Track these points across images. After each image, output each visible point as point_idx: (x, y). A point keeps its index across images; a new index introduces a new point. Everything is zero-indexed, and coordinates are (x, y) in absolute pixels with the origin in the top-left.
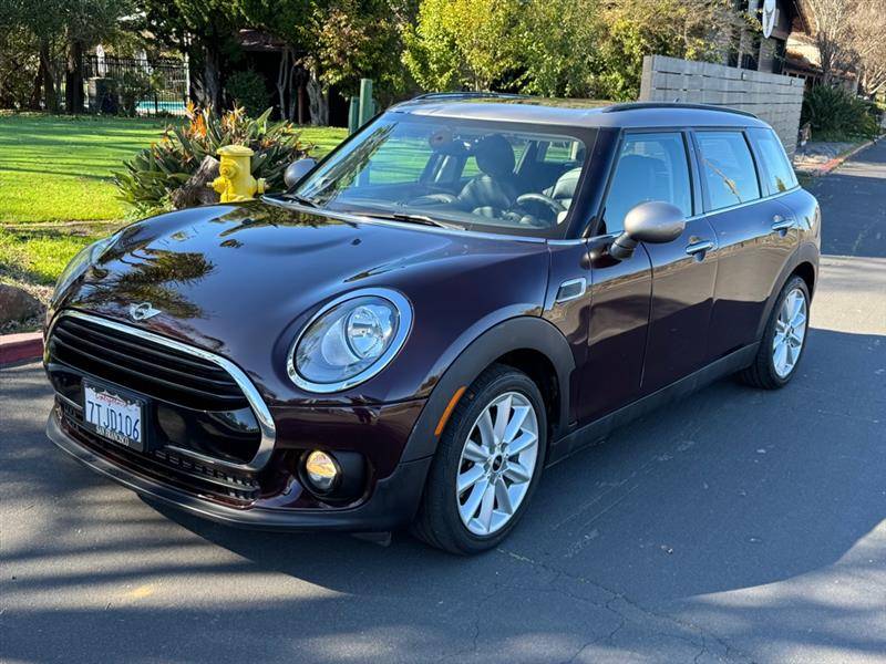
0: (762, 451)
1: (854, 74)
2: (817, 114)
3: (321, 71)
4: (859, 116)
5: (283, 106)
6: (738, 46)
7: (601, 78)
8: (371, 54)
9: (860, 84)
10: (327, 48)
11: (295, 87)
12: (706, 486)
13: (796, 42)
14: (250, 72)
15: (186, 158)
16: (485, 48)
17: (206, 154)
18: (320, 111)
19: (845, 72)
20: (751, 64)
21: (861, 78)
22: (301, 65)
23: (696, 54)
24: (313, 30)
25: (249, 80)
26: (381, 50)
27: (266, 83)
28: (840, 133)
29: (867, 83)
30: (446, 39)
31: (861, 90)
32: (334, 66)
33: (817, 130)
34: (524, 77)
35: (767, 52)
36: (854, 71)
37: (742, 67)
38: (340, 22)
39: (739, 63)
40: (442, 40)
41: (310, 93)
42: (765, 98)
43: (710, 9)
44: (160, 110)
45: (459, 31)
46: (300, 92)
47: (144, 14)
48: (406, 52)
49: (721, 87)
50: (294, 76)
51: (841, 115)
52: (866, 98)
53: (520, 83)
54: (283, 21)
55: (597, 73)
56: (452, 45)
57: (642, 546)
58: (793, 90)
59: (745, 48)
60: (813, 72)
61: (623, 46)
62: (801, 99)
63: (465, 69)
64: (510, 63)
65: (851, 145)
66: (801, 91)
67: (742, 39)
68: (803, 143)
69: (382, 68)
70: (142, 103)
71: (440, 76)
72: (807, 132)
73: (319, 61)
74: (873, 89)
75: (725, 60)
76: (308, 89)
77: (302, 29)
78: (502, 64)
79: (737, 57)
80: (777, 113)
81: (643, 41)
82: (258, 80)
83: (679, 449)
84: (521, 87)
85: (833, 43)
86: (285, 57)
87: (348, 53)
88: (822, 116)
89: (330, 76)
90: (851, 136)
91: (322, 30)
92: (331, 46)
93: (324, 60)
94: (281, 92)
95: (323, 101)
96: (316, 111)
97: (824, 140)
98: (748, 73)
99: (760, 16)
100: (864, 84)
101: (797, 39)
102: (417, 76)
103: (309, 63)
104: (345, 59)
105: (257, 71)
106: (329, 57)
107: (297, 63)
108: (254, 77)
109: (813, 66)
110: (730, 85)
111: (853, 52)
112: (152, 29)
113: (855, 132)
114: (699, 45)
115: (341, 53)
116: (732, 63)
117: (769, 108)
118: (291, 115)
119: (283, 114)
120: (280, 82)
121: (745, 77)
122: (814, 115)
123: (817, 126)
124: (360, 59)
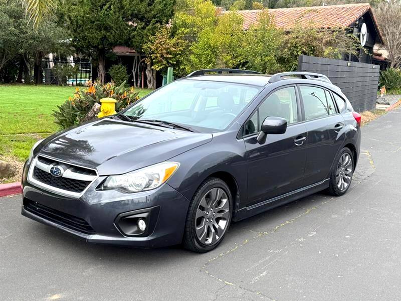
0: (348, 237)
3: (152, 64)
5: (135, 81)
6: (349, 50)
8: (176, 56)
10: (155, 54)
11: (141, 72)
12: (320, 252)
13: (377, 48)
14: (120, 65)
15: (86, 104)
17: (96, 102)
18: (152, 82)
20: (354, 59)
22: (143, 62)
25: (119, 69)
26: (180, 55)
27: (127, 69)
28: (400, 91)
32: (159, 62)
33: (389, 89)
35: (363, 53)
37: (351, 60)
38: (161, 42)
39: (350, 58)
41: (147, 75)
42: (361, 75)
43: (335, 33)
44: (78, 82)
46: (142, 74)
47: (71, 39)
49: (337, 69)
50: (140, 67)
54: (135, 42)
57: (287, 279)
58: (374, 70)
60: (386, 62)
62: (378, 75)
66: (378, 71)
68: (382, 95)
69: (181, 63)
70: (70, 80)
72: (383, 90)
73: (152, 60)
75: (342, 57)
76: (147, 72)
78: (236, 60)
79: (348, 56)
80: (366, 81)
82: (123, 69)
83: (309, 236)
86: (136, 58)
88: (391, 83)
89: (157, 67)
91: (153, 46)
93: (154, 59)
94: (134, 74)
95: (153, 78)
96: (150, 82)
97: (392, 94)
98: (356, 64)
99: (359, 36)
101: (378, 46)
103: (147, 61)
104: (163, 59)
105: (123, 64)
106: (156, 58)
107: (141, 61)
108: (122, 67)
109: (386, 59)
110: (342, 69)
112: (75, 46)
115: (161, 56)
116: (347, 59)
117: (362, 79)
118: (138, 84)
119: (135, 84)
120: (133, 69)
121: (349, 64)
122: (387, 81)
123: (389, 87)
124: (170, 58)
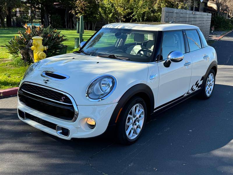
0: (191, 131)
1: (227, 12)
2: (216, 23)
3: (76, 14)
4: (228, 24)
5: (66, 24)
6: (193, 4)
7: (155, 14)
8: (90, 9)
9: (228, 15)
10: (78, 7)
11: (69, 19)
12: (171, 144)
13: (210, 3)
14: (57, 15)
15: (25, 40)
16: (122, 7)
17: (30, 39)
19: (224, 11)
20: (197, 10)
21: (229, 13)
22: (71, 12)
23: (182, 7)
24: (74, 2)
25: (57, 17)
26: (93, 8)
27: (61, 17)
28: (222, 29)
29: (230, 14)
30: (111, 4)
31: (229, 16)
32: (80, 12)
34: (133, 15)
35: (202, 6)
36: (226, 11)
37: (195, 11)
39: (194, 9)
40: (110, 5)
41: (74, 20)
42: (200, 19)
45: (114, 2)
46: (71, 20)
48: (100, 8)
49: (186, 16)
50: (69, 16)
51: (223, 23)
52: (230, 19)
53: (132, 16)
55: (154, 13)
56: (113, 6)
58: (208, 17)
59: (195, 5)
60: (215, 11)
61: (161, 5)
62: (211, 19)
63: (116, 13)
64: (129, 11)
65: (226, 32)
66: (211, 17)
67: (195, 2)
68: (212, 32)
69: (93, 13)
71: (109, 15)
72: (213, 29)
74: (232, 16)
75: (190, 8)
76: (73, 19)
77: (71, 2)
78: (127, 11)
79: (193, 8)
80: (203, 23)
81: (166, 4)
82: (59, 17)
83: (165, 131)
84: (132, 17)
85: (221, 3)
86: (67, 10)
87: (84, 9)
88: (217, 24)
89: (79, 15)
90: (226, 29)
91: (76, 2)
92: (79, 7)
93: (77, 11)
94: (66, 20)
96: (75, 25)
97: (218, 31)
98: (198, 13)
100: (229, 14)
101: (210, 2)
102: (103, 15)
103: (73, 12)
104: (83, 11)
105: (59, 14)
106: (78, 10)
107: (69, 12)
109: (215, 10)
110: (189, 16)
111: (226, 6)
112: (29, 3)
113: (227, 28)
114: (182, 4)
115: (82, 9)
116: (192, 9)
117: (201, 22)
118: (69, 26)
119: (66, 26)
120: (65, 17)
121: (193, 13)
122: (215, 24)
123: (216, 27)
124: (87, 10)
